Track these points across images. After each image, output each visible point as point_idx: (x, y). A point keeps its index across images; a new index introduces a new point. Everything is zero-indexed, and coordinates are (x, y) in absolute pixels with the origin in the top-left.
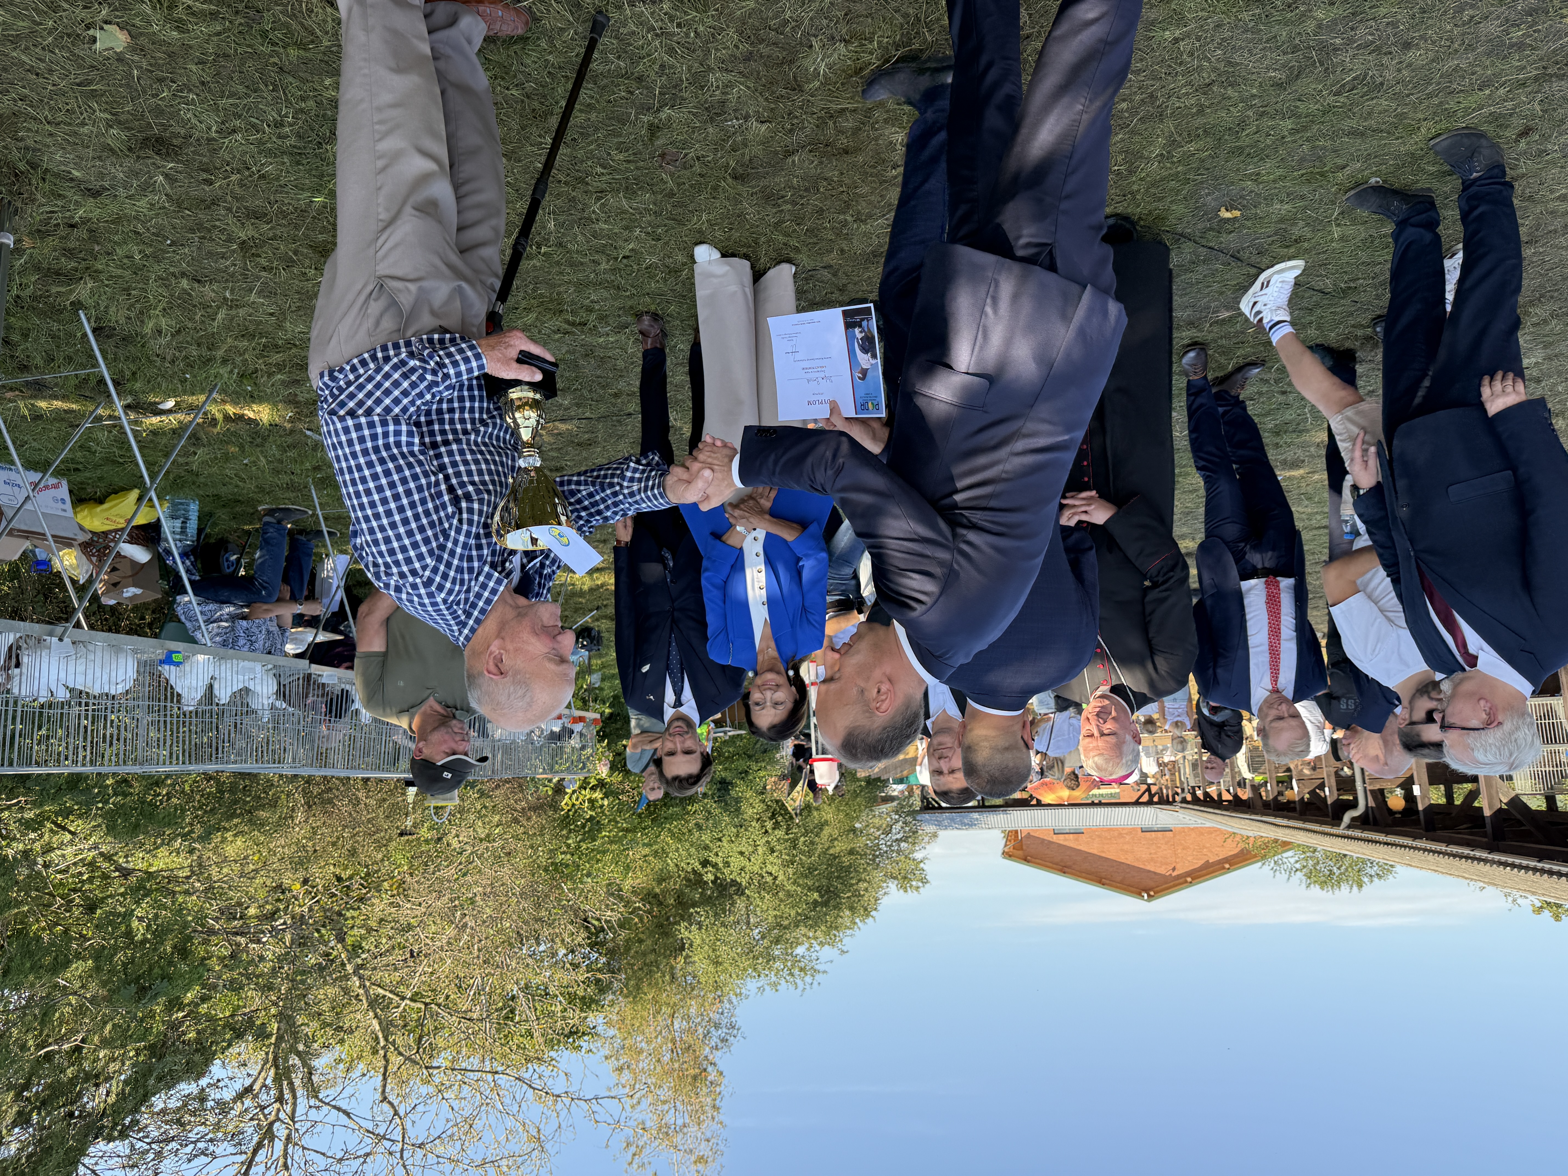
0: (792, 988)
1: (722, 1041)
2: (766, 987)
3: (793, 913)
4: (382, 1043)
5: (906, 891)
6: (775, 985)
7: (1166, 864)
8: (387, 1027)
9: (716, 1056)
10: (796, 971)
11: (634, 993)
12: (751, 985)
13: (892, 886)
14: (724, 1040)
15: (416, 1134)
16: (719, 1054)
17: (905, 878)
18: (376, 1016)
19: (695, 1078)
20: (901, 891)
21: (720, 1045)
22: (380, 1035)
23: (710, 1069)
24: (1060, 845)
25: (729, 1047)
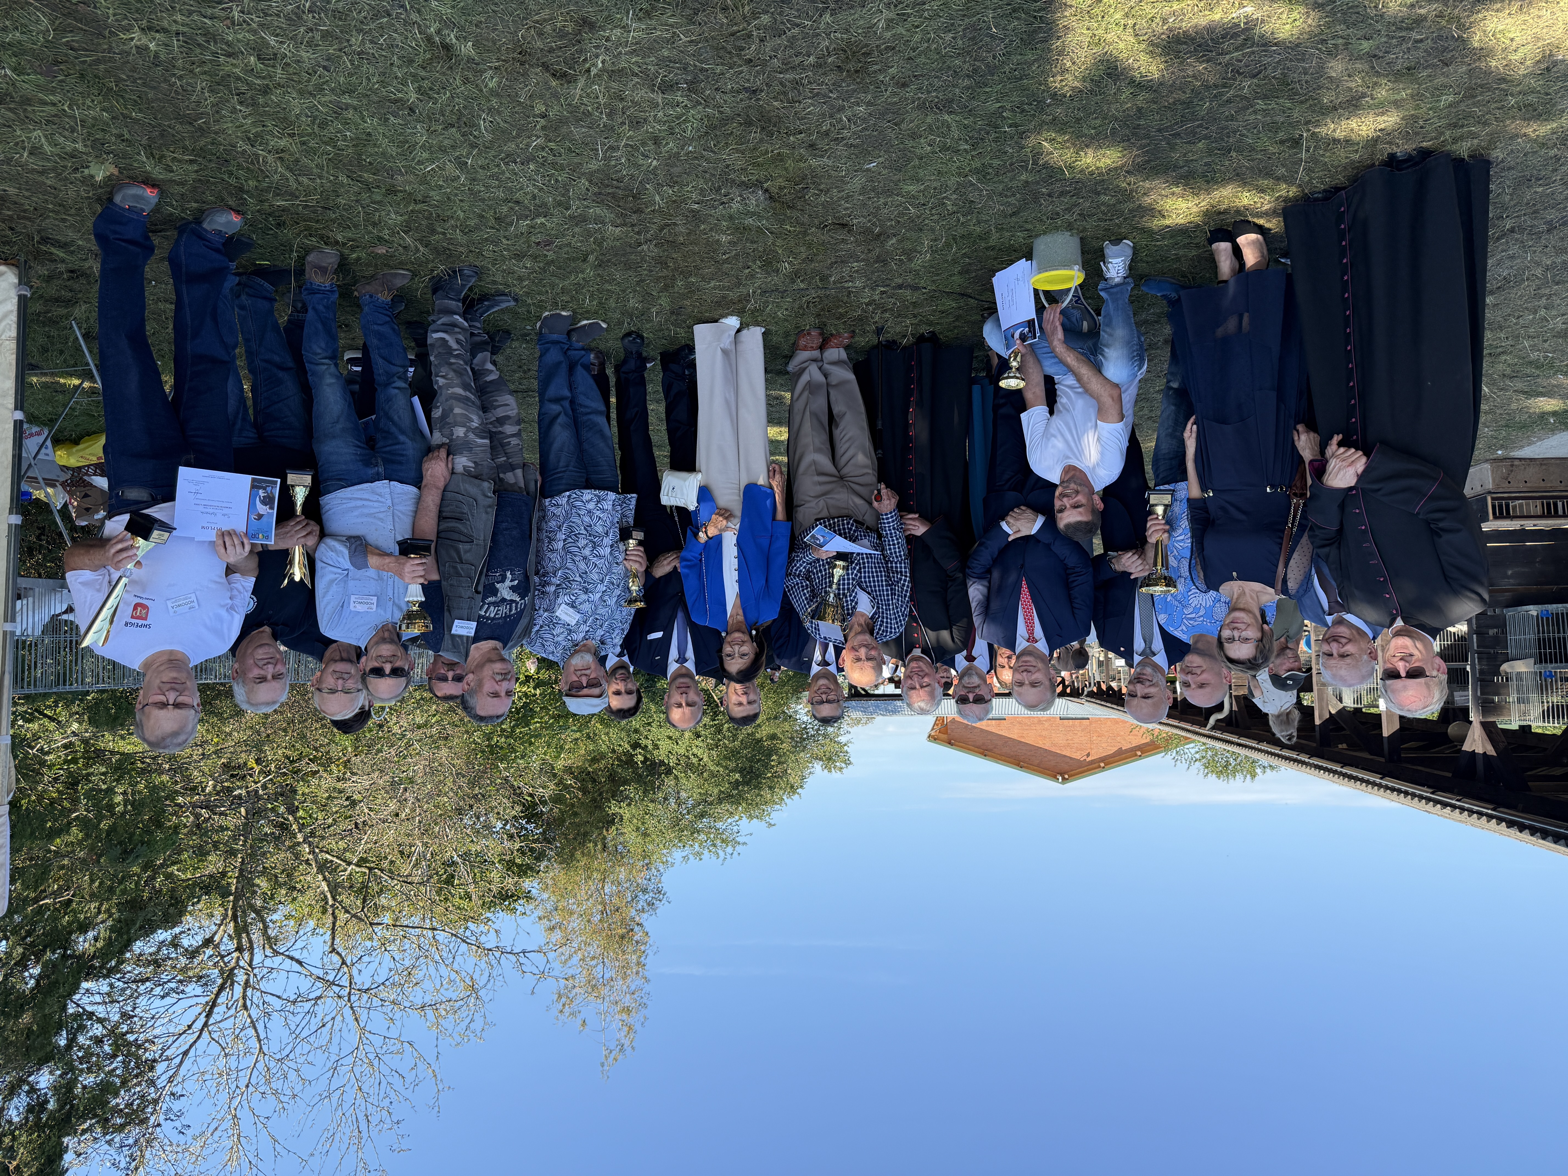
0: (714, 858)
1: (649, 904)
2: (691, 856)
3: (716, 791)
4: (331, 902)
5: (830, 771)
6: (699, 854)
7: (1081, 750)
8: (334, 888)
9: (644, 918)
10: (718, 842)
11: (567, 860)
12: (678, 854)
13: (818, 766)
14: (650, 904)
15: (363, 980)
16: (645, 916)
17: (830, 759)
18: (325, 879)
19: (623, 937)
20: (826, 771)
21: (646, 908)
22: (329, 896)
23: (636, 928)
24: (982, 730)
25: (655, 910)
